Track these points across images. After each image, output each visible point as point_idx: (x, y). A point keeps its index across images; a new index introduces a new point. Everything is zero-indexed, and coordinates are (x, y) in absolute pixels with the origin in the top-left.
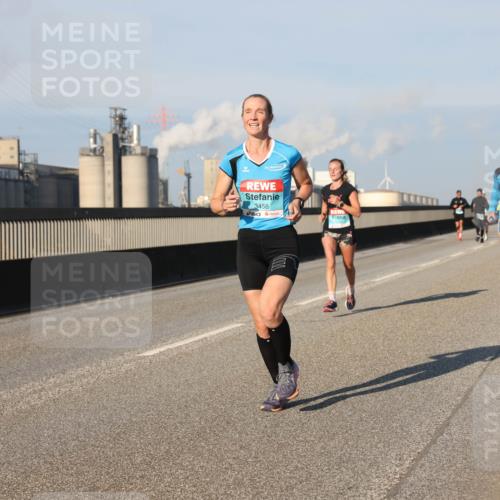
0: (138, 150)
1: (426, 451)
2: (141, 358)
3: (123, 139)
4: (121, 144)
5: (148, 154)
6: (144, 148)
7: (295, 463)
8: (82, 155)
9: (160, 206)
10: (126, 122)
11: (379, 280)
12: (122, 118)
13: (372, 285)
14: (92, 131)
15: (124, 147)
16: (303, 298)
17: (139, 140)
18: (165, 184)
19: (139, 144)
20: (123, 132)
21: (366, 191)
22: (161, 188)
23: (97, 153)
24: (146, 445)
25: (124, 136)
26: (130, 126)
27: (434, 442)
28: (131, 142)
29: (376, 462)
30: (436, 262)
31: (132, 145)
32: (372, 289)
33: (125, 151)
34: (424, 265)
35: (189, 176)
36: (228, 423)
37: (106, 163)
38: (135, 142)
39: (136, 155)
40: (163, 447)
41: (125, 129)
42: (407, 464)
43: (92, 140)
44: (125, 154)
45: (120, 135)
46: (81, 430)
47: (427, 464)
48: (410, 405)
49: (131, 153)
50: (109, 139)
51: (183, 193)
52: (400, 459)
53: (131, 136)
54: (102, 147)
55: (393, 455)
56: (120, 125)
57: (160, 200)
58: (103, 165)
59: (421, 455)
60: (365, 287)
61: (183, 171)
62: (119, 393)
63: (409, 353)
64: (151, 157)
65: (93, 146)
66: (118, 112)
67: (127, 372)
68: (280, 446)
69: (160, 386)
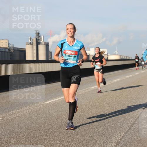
0: (43, 43)
1: (128, 131)
2: (44, 104)
3: (39, 40)
4: (38, 41)
5: (46, 44)
6: (45, 42)
7: (89, 135)
8: (27, 44)
9: (50, 59)
10: (40, 35)
11: (114, 81)
12: (38, 34)
13: (112, 83)
14: (30, 37)
15: (39, 42)
16: (92, 86)
17: (43, 40)
18: (51, 53)
19: (43, 41)
20: (39, 38)
21: (110, 55)
22: (50, 54)
23: (31, 44)
24: (45, 130)
26: (41, 36)
27: (130, 129)
28: (41, 40)
30: (131, 76)
31: (41, 41)
33: (40, 43)
34: (127, 77)
38: (42, 40)
39: (43, 44)
40: (51, 130)
41: (39, 37)
42: (122, 135)
43: (30, 40)
44: (39, 44)
46: (26, 125)
47: (128, 135)
49: (41, 44)
50: (35, 40)
52: (120, 134)
53: (41, 39)
54: (33, 42)
55: (118, 132)
57: (50, 58)
58: (33, 47)
59: (126, 133)
62: (38, 114)
63: (123, 103)
64: (47, 45)
65: (30, 42)
66: (37, 32)
67: (40, 108)
68: (85, 130)
69: (50, 112)
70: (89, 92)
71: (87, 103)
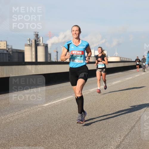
0: (42, 45)
1: (128, 134)
2: (43, 106)
3: (38, 41)
4: (37, 43)
6: (44, 44)
7: (89, 138)
8: (25, 46)
9: (49, 61)
10: (39, 36)
11: (114, 83)
12: (37, 35)
13: (112, 85)
14: (28, 39)
15: (38, 44)
16: (91, 89)
17: (42, 41)
18: (50, 55)
19: (42, 43)
20: (38, 39)
21: (110, 57)
22: (49, 56)
23: (30, 45)
24: (44, 132)
25: (38, 40)
26: (40, 37)
27: (130, 131)
28: (40, 42)
29: (113, 137)
30: (131, 78)
32: (112, 86)
33: (38, 45)
34: (127, 79)
35: (57, 52)
36: (69, 126)
37: (33, 48)
38: (41, 42)
39: (41, 46)
40: (50, 133)
41: (38, 38)
42: (122, 138)
43: (28, 42)
44: (38, 46)
45: (37, 40)
46: (25, 128)
47: (128, 138)
48: (123, 121)
50: (34, 41)
51: (55, 57)
52: (120, 137)
53: (40, 40)
54: (32, 44)
55: (118, 135)
56: (37, 37)
58: (32, 49)
59: (126, 135)
60: (110, 85)
61: (56, 50)
62: (36, 117)
63: (123, 105)
64: (46, 47)
65: (29, 43)
66: (36, 33)
67: (39, 111)
68: (85, 133)
69: (49, 115)
70: (89, 94)
71: (87, 105)
